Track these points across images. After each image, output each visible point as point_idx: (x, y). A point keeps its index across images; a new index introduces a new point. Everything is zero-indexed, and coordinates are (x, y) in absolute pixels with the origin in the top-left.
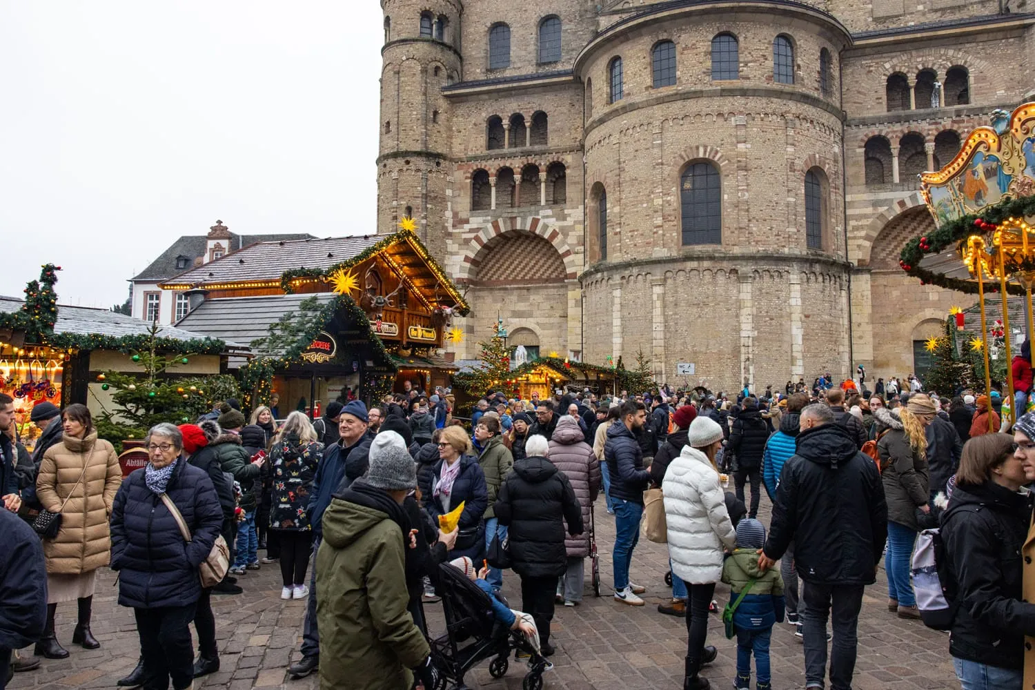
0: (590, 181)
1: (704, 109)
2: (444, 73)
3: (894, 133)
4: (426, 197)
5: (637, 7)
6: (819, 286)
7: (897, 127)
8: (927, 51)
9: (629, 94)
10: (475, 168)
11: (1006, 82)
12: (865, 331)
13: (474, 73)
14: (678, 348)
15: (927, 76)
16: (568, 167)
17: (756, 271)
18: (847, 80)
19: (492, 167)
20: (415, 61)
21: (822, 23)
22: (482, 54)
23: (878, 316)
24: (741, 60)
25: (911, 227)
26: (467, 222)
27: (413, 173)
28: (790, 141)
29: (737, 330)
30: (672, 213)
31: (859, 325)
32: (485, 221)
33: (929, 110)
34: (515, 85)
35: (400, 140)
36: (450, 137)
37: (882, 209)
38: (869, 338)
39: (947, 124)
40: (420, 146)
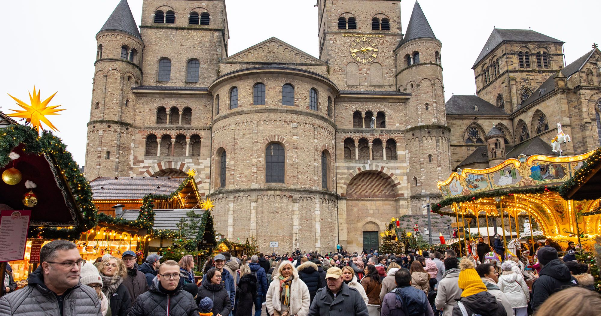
0: (216, 146)
1: (278, 118)
2: (133, 80)
3: (356, 137)
4: (119, 147)
5: (240, 62)
6: (327, 205)
7: (357, 135)
8: (369, 103)
9: (241, 106)
10: (149, 133)
11: (400, 121)
12: (344, 226)
13: (149, 82)
14: (263, 234)
15: (369, 114)
16: (202, 138)
17: (301, 197)
18: (337, 111)
19: (159, 133)
20: (117, 72)
21: (329, 85)
22: (154, 72)
23: (348, 220)
24: (296, 97)
25: (362, 180)
26: (142, 162)
27: (112, 133)
28: (316, 137)
29: (292, 225)
30: (262, 166)
31: (341, 224)
32: (153, 163)
33: (370, 129)
34: (175, 92)
35: (105, 113)
36: (135, 115)
37: (351, 171)
38: (345, 230)
39: (377, 136)
40: (117, 118)
